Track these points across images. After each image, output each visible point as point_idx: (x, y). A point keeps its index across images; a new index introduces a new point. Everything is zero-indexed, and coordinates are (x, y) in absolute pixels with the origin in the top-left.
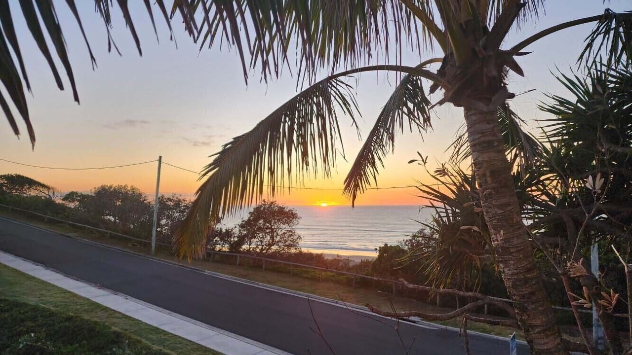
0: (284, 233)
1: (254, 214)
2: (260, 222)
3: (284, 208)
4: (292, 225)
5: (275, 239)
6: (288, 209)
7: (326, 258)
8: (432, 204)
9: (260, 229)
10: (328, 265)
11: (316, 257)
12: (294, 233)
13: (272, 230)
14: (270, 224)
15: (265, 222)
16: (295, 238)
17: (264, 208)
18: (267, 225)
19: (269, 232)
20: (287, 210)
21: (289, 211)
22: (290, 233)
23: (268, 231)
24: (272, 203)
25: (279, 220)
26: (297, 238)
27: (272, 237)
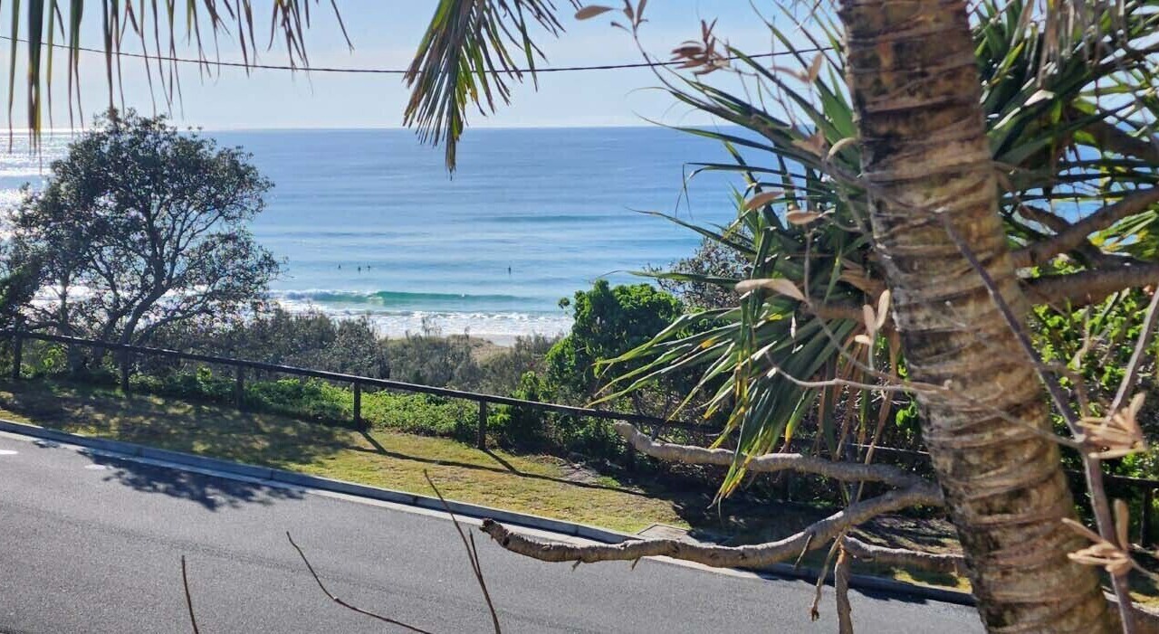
0: (207, 247)
1: (76, 172)
2: (102, 200)
3: (199, 146)
4: (235, 213)
5: (168, 267)
6: (218, 148)
7: (382, 337)
8: (740, 160)
9: (101, 228)
10: (392, 362)
11: (341, 332)
12: (247, 246)
13: (153, 232)
14: (146, 211)
15: (123, 204)
16: (251, 261)
17: (117, 148)
18: (133, 213)
19: (143, 241)
20: (214, 155)
21: (221, 154)
22: (230, 246)
23: (136, 237)
24: (146, 123)
25: (179, 195)
26: (260, 265)
27: (156, 263)
